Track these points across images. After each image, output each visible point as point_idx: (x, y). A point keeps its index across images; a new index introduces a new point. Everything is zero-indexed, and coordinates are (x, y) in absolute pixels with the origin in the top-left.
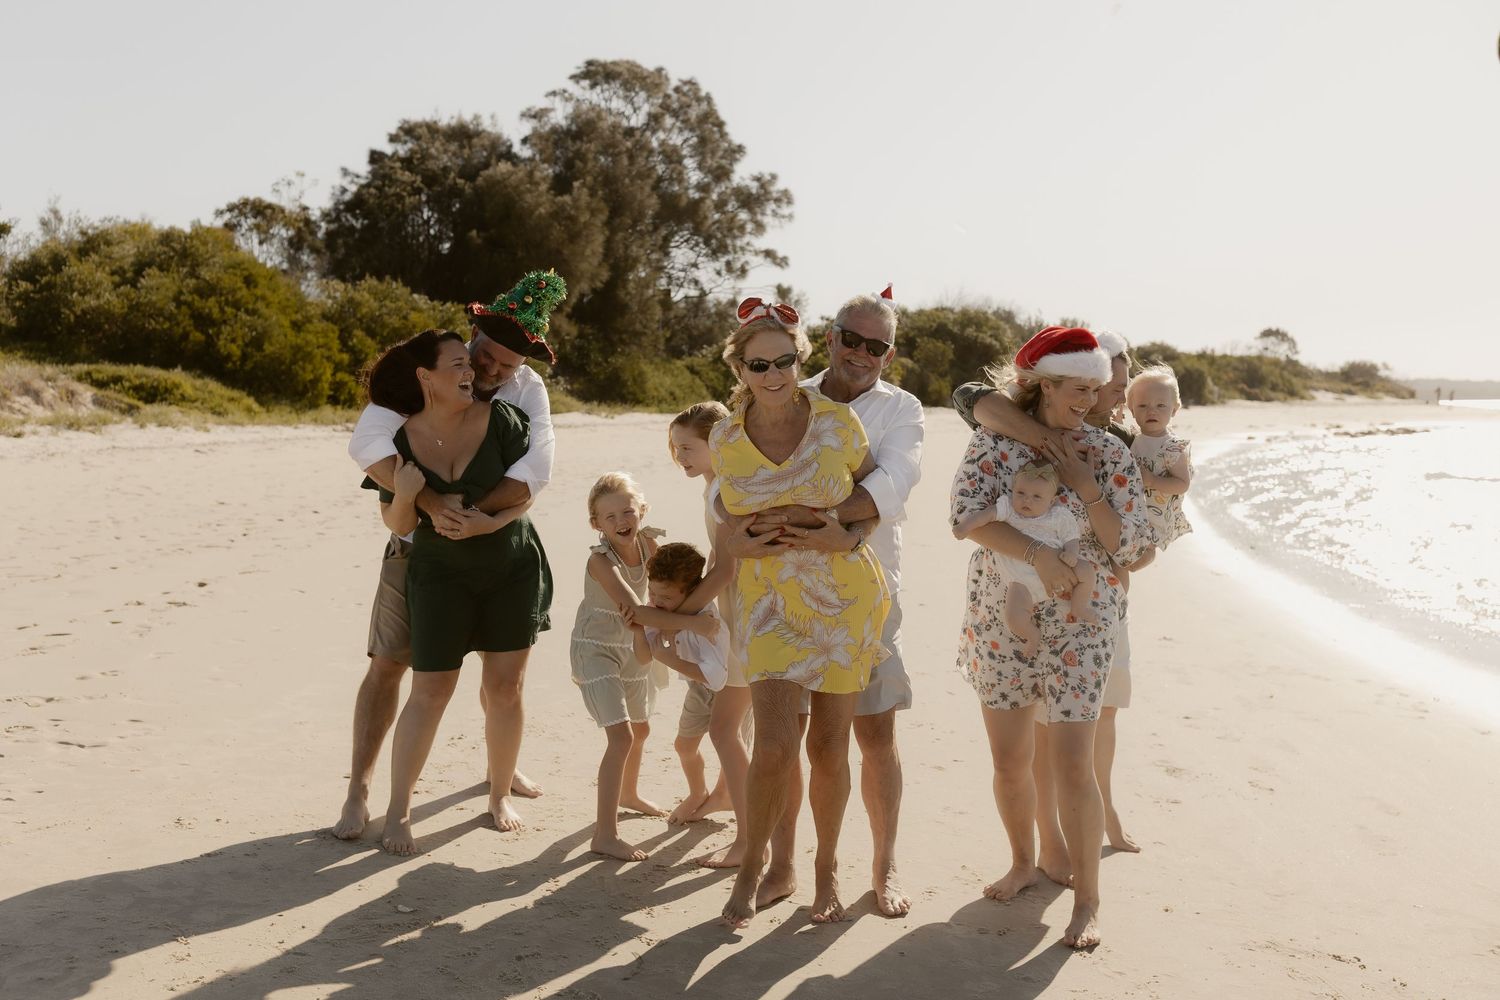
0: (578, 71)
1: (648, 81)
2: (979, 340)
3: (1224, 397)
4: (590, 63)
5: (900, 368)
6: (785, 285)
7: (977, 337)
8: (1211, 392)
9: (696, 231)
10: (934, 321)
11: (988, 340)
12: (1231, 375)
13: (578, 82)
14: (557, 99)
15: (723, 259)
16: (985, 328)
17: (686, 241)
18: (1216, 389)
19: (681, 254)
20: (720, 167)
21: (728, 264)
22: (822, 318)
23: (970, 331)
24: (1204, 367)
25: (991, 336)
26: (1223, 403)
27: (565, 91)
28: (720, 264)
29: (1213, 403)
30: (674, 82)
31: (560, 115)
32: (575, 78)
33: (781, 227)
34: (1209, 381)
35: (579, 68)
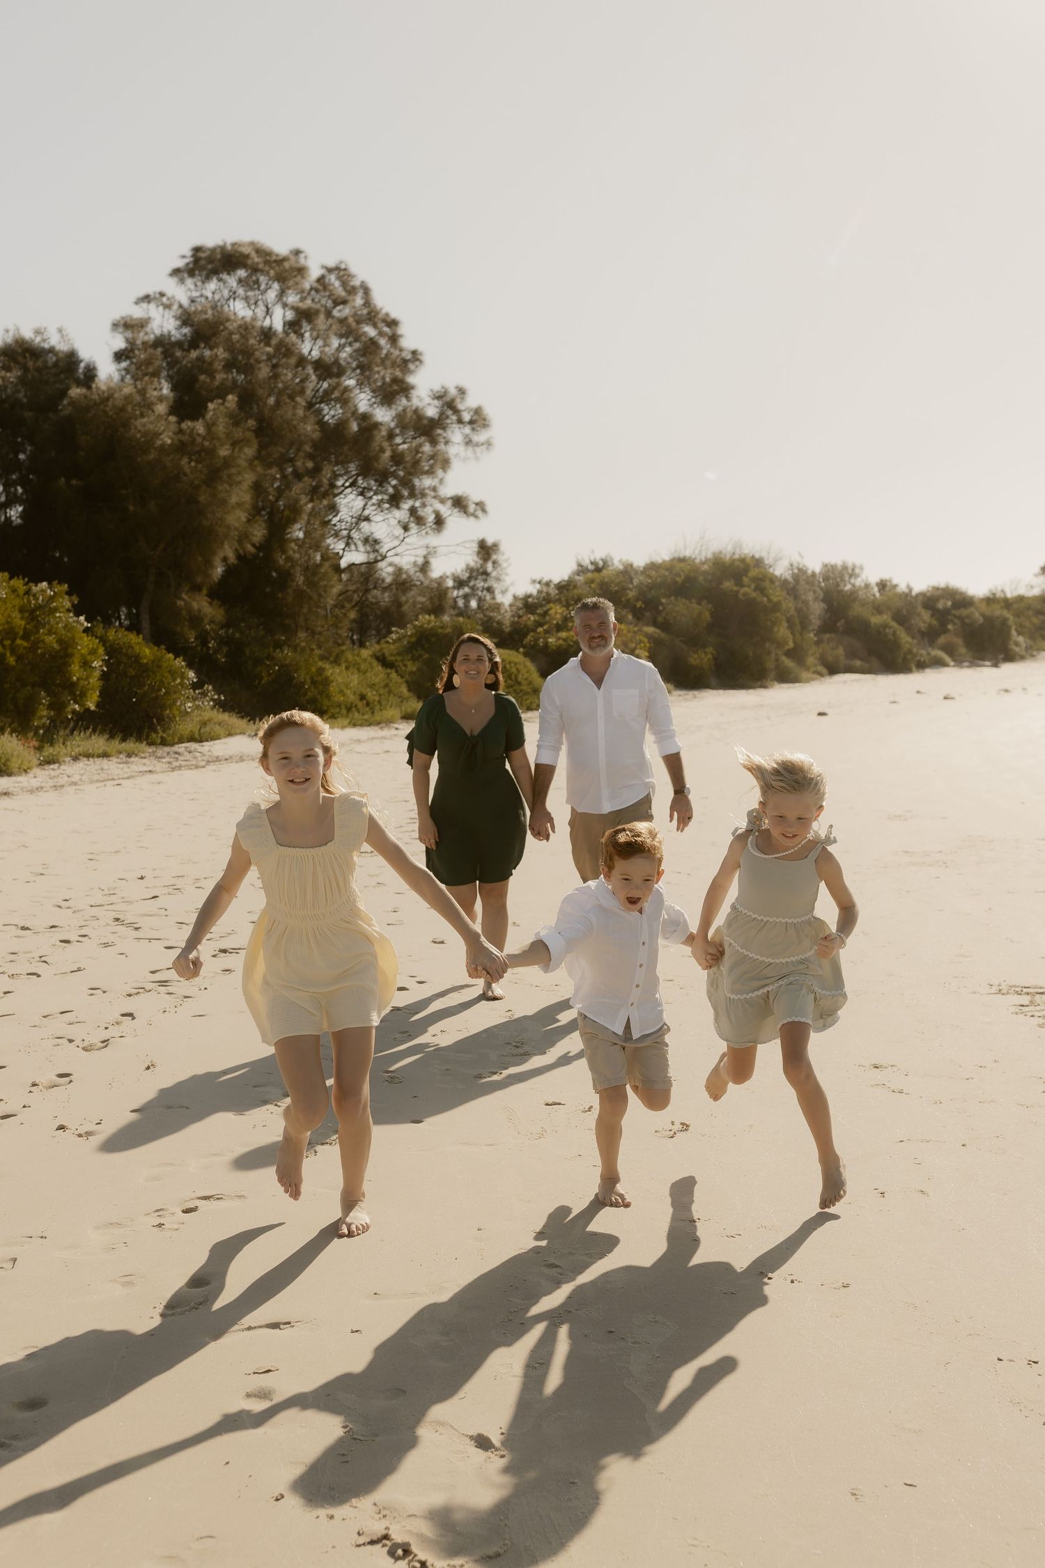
0: (180, 263)
1: (287, 265)
2: (740, 596)
3: (1031, 647)
4: (197, 250)
5: (646, 640)
6: (490, 541)
7: (738, 592)
8: (1017, 644)
9: (365, 471)
10: (679, 575)
11: (754, 595)
12: (1035, 620)
13: (182, 281)
14: (152, 306)
15: (407, 505)
16: (745, 579)
17: (352, 485)
18: (1021, 639)
19: (349, 503)
20: (395, 380)
21: (413, 511)
22: (534, 582)
23: (728, 585)
24: (1006, 613)
25: (755, 590)
26: (1033, 656)
27: (162, 295)
28: (402, 514)
29: (1022, 658)
30: (315, 272)
31: (164, 323)
32: (176, 272)
33: (477, 459)
34: (1014, 633)
35: (184, 257)
